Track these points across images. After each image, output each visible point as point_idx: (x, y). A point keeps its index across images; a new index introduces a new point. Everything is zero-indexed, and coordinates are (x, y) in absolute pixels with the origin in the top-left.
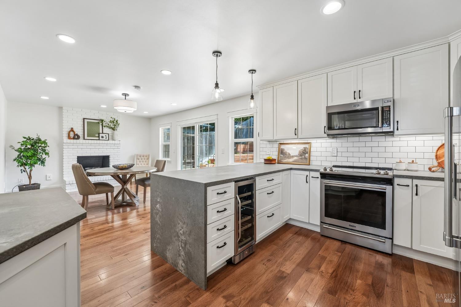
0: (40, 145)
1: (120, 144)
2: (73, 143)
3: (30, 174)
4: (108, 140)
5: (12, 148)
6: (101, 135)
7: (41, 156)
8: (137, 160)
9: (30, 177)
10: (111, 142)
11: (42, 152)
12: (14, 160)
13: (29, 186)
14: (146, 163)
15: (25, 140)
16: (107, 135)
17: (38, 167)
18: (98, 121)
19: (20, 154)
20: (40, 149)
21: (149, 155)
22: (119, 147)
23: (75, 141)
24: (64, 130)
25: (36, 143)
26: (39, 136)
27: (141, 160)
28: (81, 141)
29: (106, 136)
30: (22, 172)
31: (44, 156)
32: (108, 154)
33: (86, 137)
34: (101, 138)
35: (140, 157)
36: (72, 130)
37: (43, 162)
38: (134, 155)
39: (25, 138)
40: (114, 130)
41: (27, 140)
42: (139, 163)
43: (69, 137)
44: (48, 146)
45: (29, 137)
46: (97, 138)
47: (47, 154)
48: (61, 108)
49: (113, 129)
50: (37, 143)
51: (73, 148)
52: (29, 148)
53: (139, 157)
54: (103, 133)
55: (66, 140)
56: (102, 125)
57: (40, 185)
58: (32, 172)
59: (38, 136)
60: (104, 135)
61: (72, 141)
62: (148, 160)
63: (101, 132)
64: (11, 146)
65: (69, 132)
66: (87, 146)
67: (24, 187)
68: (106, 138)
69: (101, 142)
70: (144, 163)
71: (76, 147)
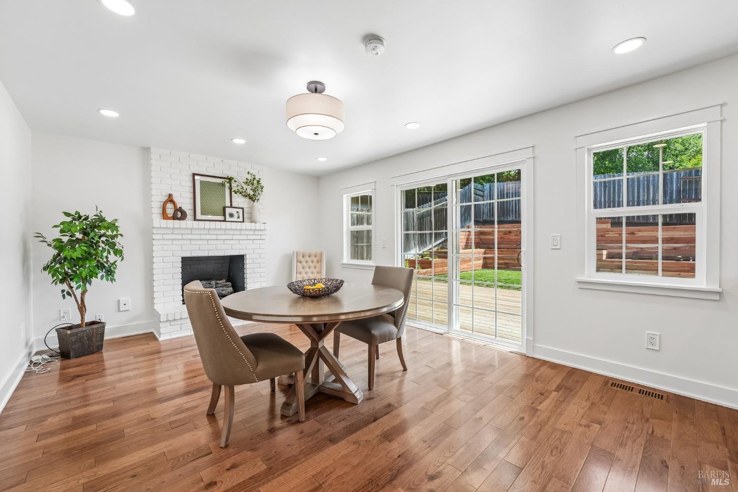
0: (102, 232)
1: (265, 230)
2: (174, 228)
3: (82, 301)
4: (243, 222)
5: (42, 239)
6: (228, 211)
7: (107, 257)
8: (299, 263)
9: (82, 308)
10: (247, 225)
11: (107, 247)
12: (45, 269)
13: (81, 329)
14: (315, 271)
15: (69, 219)
16: (240, 211)
17: (98, 283)
18: (223, 180)
19: (59, 255)
20: (103, 242)
21: (321, 254)
22: (263, 237)
23: (177, 223)
24: (153, 198)
25: (93, 226)
26: (101, 211)
27: (305, 264)
28: (189, 223)
29: (237, 212)
30: (64, 296)
31: (112, 258)
32: (242, 253)
33: (199, 216)
34: (228, 218)
35: (303, 257)
36: (170, 199)
37: (110, 273)
38: (292, 253)
39: (67, 214)
40: (254, 201)
41: (74, 219)
42: (301, 270)
43: (165, 216)
44: (121, 235)
45: (77, 213)
46: (222, 218)
47: (118, 252)
48: (146, 150)
49: (252, 198)
50: (95, 227)
51: (173, 240)
52: (77, 239)
53: (301, 258)
54: (231, 206)
55: (157, 221)
56: (230, 189)
57: (104, 327)
58: (87, 296)
59: (99, 210)
60: (233, 211)
61: (171, 223)
62: (319, 264)
63: (228, 204)
64: (39, 236)
65: (165, 204)
66: (201, 234)
67: (69, 332)
68: (238, 217)
69: (228, 225)
70: (313, 269)
71: (180, 237)
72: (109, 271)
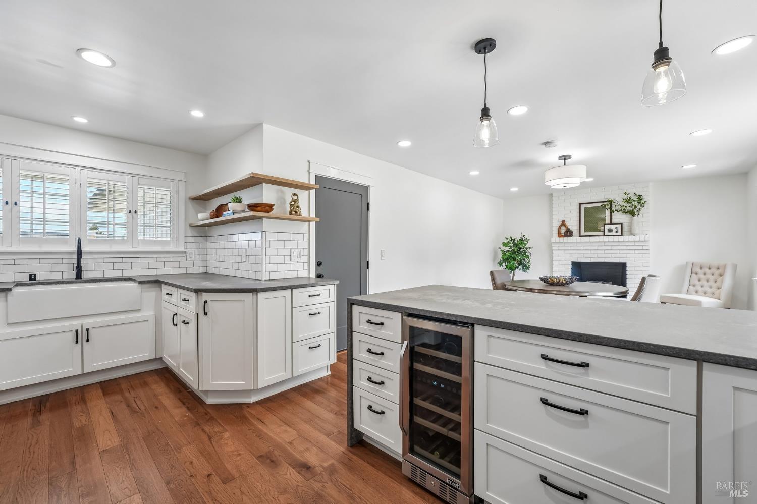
1: (645, 241)
2: (565, 242)
4: (622, 235)
6: (607, 227)
7: (524, 259)
8: (694, 275)
10: (626, 237)
14: (714, 285)
16: (619, 226)
18: (601, 204)
19: (504, 257)
20: (522, 251)
21: (725, 266)
22: (645, 248)
23: (566, 239)
24: (552, 224)
27: (702, 276)
28: (575, 238)
29: (616, 228)
32: (622, 261)
33: (583, 233)
34: (606, 233)
35: (701, 268)
36: (563, 224)
37: (526, 267)
38: (685, 263)
40: (633, 216)
41: (510, 240)
42: (697, 282)
43: (560, 235)
44: (530, 248)
45: (510, 237)
46: (601, 233)
47: (529, 257)
48: (550, 195)
49: (632, 213)
51: (565, 250)
53: (698, 270)
54: (611, 223)
55: (555, 238)
56: (610, 209)
59: (521, 235)
60: (612, 227)
61: (562, 239)
62: (719, 279)
63: (608, 221)
65: (560, 227)
66: (584, 246)
68: (617, 232)
69: (606, 239)
70: (711, 283)
71: (569, 248)
72: (524, 267)
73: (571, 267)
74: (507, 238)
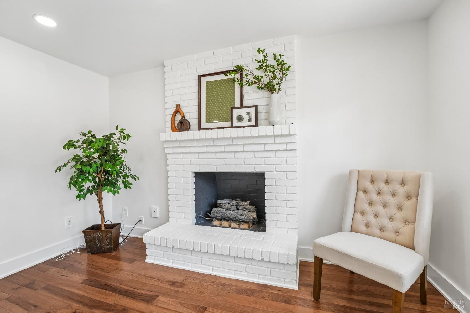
1: (290, 135)
2: (180, 141)
4: (256, 125)
6: (236, 113)
8: (361, 195)
10: (262, 130)
14: (400, 215)
16: (252, 110)
22: (290, 147)
23: (181, 135)
27: (374, 196)
28: (193, 134)
29: (248, 113)
32: (258, 170)
33: (204, 125)
34: (236, 123)
35: (372, 181)
36: (178, 110)
40: (272, 93)
42: (366, 207)
43: (173, 128)
46: (228, 124)
49: (270, 88)
51: (182, 153)
53: (368, 185)
54: (242, 106)
60: (243, 112)
61: (178, 135)
63: (237, 103)
65: (173, 116)
66: (206, 146)
68: (250, 120)
69: (233, 133)
70: (393, 211)
73: (193, 180)
74: (84, 135)
